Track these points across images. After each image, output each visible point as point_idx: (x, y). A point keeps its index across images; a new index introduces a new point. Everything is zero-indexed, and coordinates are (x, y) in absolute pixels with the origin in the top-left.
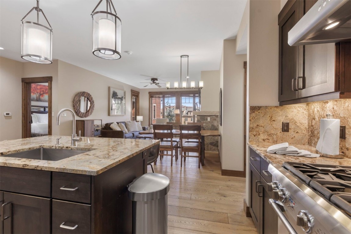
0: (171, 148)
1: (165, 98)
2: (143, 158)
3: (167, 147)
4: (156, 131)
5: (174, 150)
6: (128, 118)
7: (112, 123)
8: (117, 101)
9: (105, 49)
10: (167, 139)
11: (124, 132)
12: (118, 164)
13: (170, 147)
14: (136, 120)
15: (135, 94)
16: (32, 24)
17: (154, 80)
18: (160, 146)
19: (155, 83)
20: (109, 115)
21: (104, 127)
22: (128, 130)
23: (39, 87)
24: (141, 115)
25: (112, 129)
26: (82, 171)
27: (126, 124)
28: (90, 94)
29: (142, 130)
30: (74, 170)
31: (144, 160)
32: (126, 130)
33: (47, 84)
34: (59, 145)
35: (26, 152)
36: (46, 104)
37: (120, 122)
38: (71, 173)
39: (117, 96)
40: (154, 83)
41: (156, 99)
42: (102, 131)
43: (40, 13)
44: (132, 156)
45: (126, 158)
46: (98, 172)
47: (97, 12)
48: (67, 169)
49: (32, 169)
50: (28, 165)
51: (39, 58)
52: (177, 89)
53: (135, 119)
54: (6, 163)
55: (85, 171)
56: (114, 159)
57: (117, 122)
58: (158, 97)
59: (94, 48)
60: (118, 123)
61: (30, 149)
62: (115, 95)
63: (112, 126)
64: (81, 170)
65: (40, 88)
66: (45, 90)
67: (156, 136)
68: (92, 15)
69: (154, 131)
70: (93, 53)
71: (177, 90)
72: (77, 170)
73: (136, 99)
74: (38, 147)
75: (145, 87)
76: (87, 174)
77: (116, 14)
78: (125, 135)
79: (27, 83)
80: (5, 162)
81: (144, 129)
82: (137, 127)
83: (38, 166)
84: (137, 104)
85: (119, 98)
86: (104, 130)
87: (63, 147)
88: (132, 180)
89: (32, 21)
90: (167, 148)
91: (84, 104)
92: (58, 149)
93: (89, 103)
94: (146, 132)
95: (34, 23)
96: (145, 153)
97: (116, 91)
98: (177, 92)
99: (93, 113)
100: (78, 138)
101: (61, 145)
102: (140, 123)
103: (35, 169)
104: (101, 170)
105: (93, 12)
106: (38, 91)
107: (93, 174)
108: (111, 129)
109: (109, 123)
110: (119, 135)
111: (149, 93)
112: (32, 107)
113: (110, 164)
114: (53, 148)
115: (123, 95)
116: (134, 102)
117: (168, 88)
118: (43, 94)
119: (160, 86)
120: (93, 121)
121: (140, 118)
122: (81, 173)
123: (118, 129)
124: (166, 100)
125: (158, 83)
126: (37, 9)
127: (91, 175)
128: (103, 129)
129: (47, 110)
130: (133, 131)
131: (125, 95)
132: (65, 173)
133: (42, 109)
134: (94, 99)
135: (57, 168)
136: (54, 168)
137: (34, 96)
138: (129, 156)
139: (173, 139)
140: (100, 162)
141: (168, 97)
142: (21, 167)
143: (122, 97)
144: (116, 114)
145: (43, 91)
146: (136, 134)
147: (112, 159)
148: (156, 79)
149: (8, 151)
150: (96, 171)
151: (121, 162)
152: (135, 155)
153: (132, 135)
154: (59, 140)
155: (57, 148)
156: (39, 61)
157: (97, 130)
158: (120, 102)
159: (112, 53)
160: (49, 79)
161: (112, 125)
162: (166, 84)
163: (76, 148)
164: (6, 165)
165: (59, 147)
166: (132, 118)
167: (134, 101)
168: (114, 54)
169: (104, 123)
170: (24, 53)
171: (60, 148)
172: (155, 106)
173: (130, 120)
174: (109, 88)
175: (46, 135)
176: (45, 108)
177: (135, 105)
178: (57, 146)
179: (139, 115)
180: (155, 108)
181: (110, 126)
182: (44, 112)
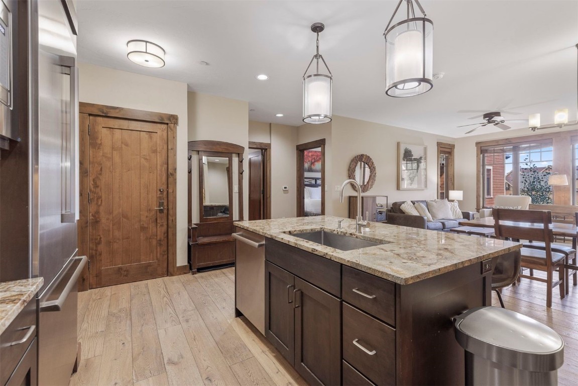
0: (546, 264)
1: (519, 150)
2: (482, 273)
3: (535, 260)
4: (501, 222)
5: (556, 271)
6: (431, 193)
7: (404, 202)
8: (409, 165)
9: (404, 82)
10: (530, 242)
11: (425, 218)
12: (437, 274)
13: (542, 262)
14: (447, 197)
15: (446, 151)
16: (313, 77)
17: (490, 117)
18: (521, 257)
19: (494, 121)
20: (398, 188)
21: (392, 208)
22: (433, 216)
23: (310, 154)
24: (459, 189)
25: (404, 213)
26: (382, 273)
27: (428, 205)
28: (371, 157)
29: (462, 217)
30: (370, 268)
31: (484, 278)
32: (429, 215)
33: (319, 149)
34: (341, 230)
35: (309, 233)
36: (319, 175)
37: (417, 201)
38: (367, 271)
39: (412, 156)
40: (489, 122)
41: (495, 154)
42: (389, 214)
43: (320, 60)
44: (461, 266)
45: (450, 266)
46: (406, 280)
47: (393, 27)
48: (361, 265)
49: (321, 256)
50: (317, 250)
51: (317, 118)
52: (566, 125)
53: (444, 195)
54: (296, 244)
55: (387, 274)
56: (429, 265)
57: (412, 201)
58: (501, 150)
59: (388, 85)
60: (413, 203)
61: (312, 230)
62: (408, 155)
63: (403, 207)
64: (381, 270)
65: (312, 156)
66: (316, 157)
67: (501, 233)
68: (385, 35)
69: (497, 222)
70: (387, 93)
71: (564, 129)
72: (375, 270)
73: (447, 159)
74: (319, 230)
75: (469, 132)
76: (389, 279)
77: (425, 15)
78: (427, 224)
79: (301, 150)
80: (295, 242)
81: (466, 215)
82: (450, 212)
83: (327, 254)
84: (449, 168)
85: (415, 159)
86: (391, 213)
87: (346, 233)
88: (460, 310)
89: (312, 74)
90: (533, 263)
91: (361, 173)
92: (340, 235)
93: (367, 170)
94: (471, 221)
95: (315, 75)
96: (485, 265)
97: (410, 148)
98: (558, 134)
99: (374, 186)
100: (365, 223)
101: (342, 230)
102: (456, 204)
103: (324, 256)
104: (412, 279)
105: (386, 30)
106: (310, 159)
107: (398, 282)
108: (402, 212)
109: (399, 202)
110: (417, 222)
111: (477, 144)
112: (305, 180)
113: (424, 272)
114: (334, 232)
115: (422, 154)
116: (443, 164)
117: (534, 129)
118: (315, 162)
119: (506, 128)
120: (374, 198)
121: (455, 195)
122: (381, 276)
123: (415, 213)
124: (522, 156)
125: (503, 121)
126: (318, 56)
127: (396, 282)
128: (389, 211)
129: (319, 182)
130: (443, 219)
131: (425, 153)
132: (358, 269)
133: (313, 182)
134: (376, 164)
135: (348, 261)
136: (345, 260)
137: (306, 165)
138: (456, 264)
139: (553, 245)
140: (405, 264)
141: (530, 148)
142: (310, 251)
143: (421, 158)
144: (405, 187)
145: (314, 159)
146: (449, 224)
147: (425, 264)
148: (498, 114)
149: (294, 230)
150: (404, 278)
151: (441, 272)
152: (466, 265)
153: (440, 225)
154: (340, 222)
155: (339, 233)
156: (318, 121)
157: (381, 213)
158: (415, 165)
159: (417, 84)
160: (321, 143)
161: (403, 205)
162: (528, 120)
163: (363, 237)
164: (296, 246)
165: (341, 232)
166: (439, 194)
167: (444, 162)
168: (420, 84)
169: (391, 201)
170: (306, 114)
171: (342, 234)
172: (489, 170)
173: (436, 198)
174: (398, 144)
175: (320, 215)
176: (316, 179)
177: (445, 170)
178: (339, 230)
179: (454, 190)
180: (489, 175)
181: (401, 207)
182: (315, 186)
